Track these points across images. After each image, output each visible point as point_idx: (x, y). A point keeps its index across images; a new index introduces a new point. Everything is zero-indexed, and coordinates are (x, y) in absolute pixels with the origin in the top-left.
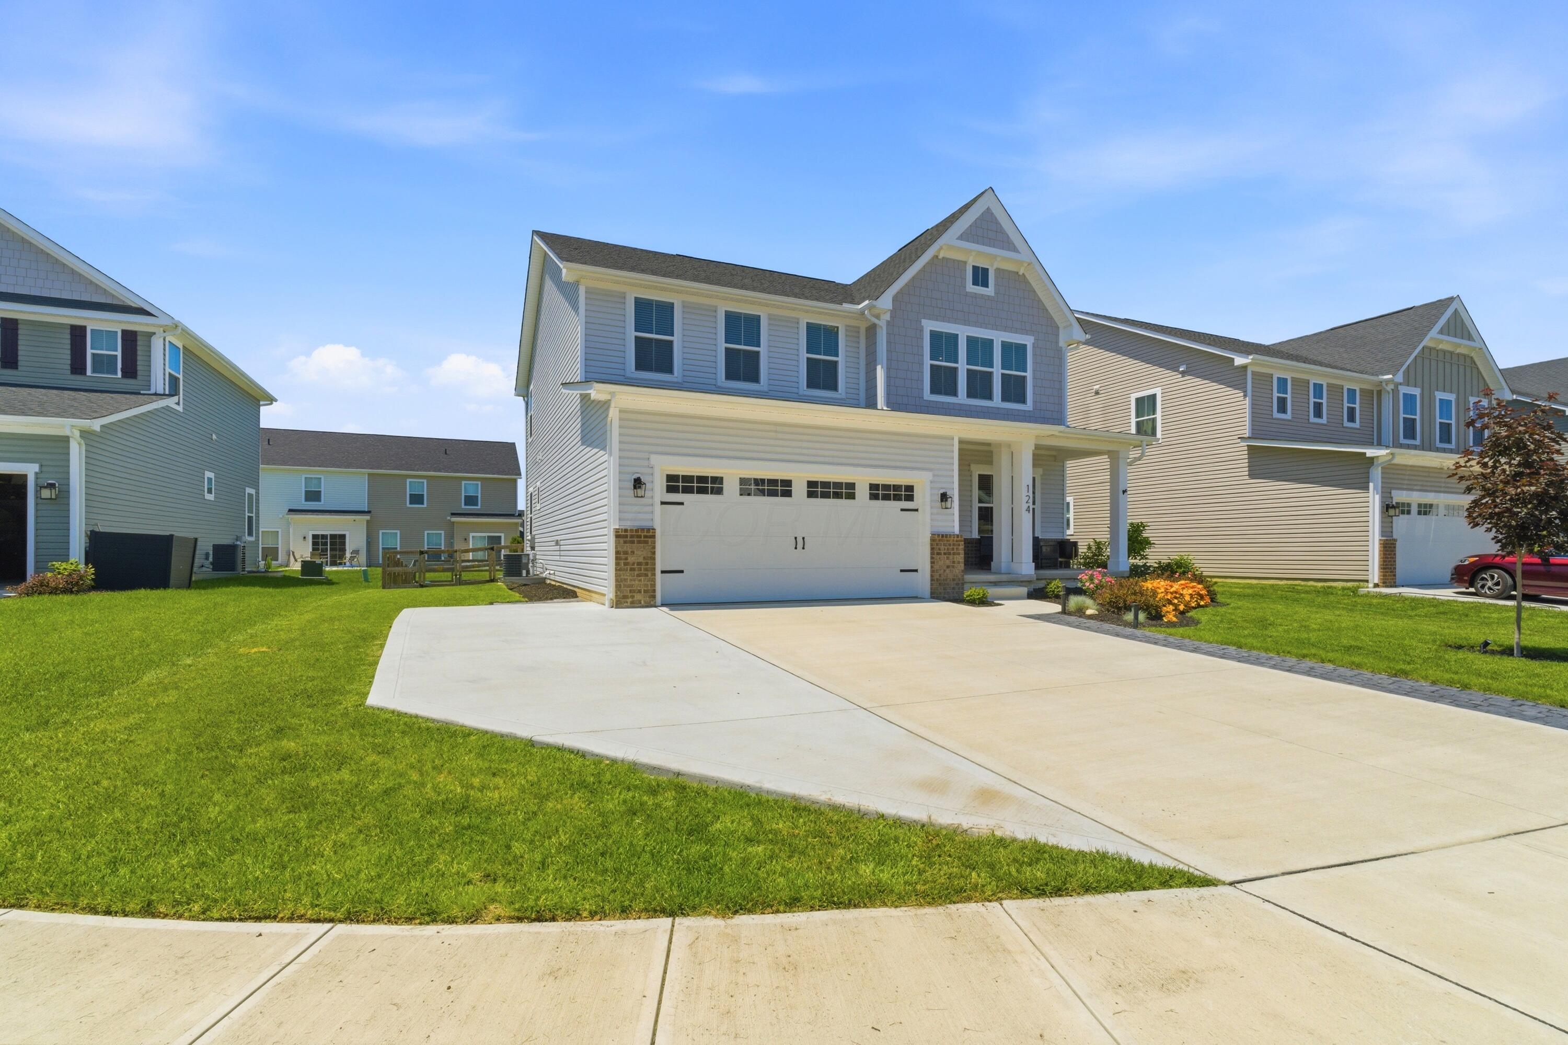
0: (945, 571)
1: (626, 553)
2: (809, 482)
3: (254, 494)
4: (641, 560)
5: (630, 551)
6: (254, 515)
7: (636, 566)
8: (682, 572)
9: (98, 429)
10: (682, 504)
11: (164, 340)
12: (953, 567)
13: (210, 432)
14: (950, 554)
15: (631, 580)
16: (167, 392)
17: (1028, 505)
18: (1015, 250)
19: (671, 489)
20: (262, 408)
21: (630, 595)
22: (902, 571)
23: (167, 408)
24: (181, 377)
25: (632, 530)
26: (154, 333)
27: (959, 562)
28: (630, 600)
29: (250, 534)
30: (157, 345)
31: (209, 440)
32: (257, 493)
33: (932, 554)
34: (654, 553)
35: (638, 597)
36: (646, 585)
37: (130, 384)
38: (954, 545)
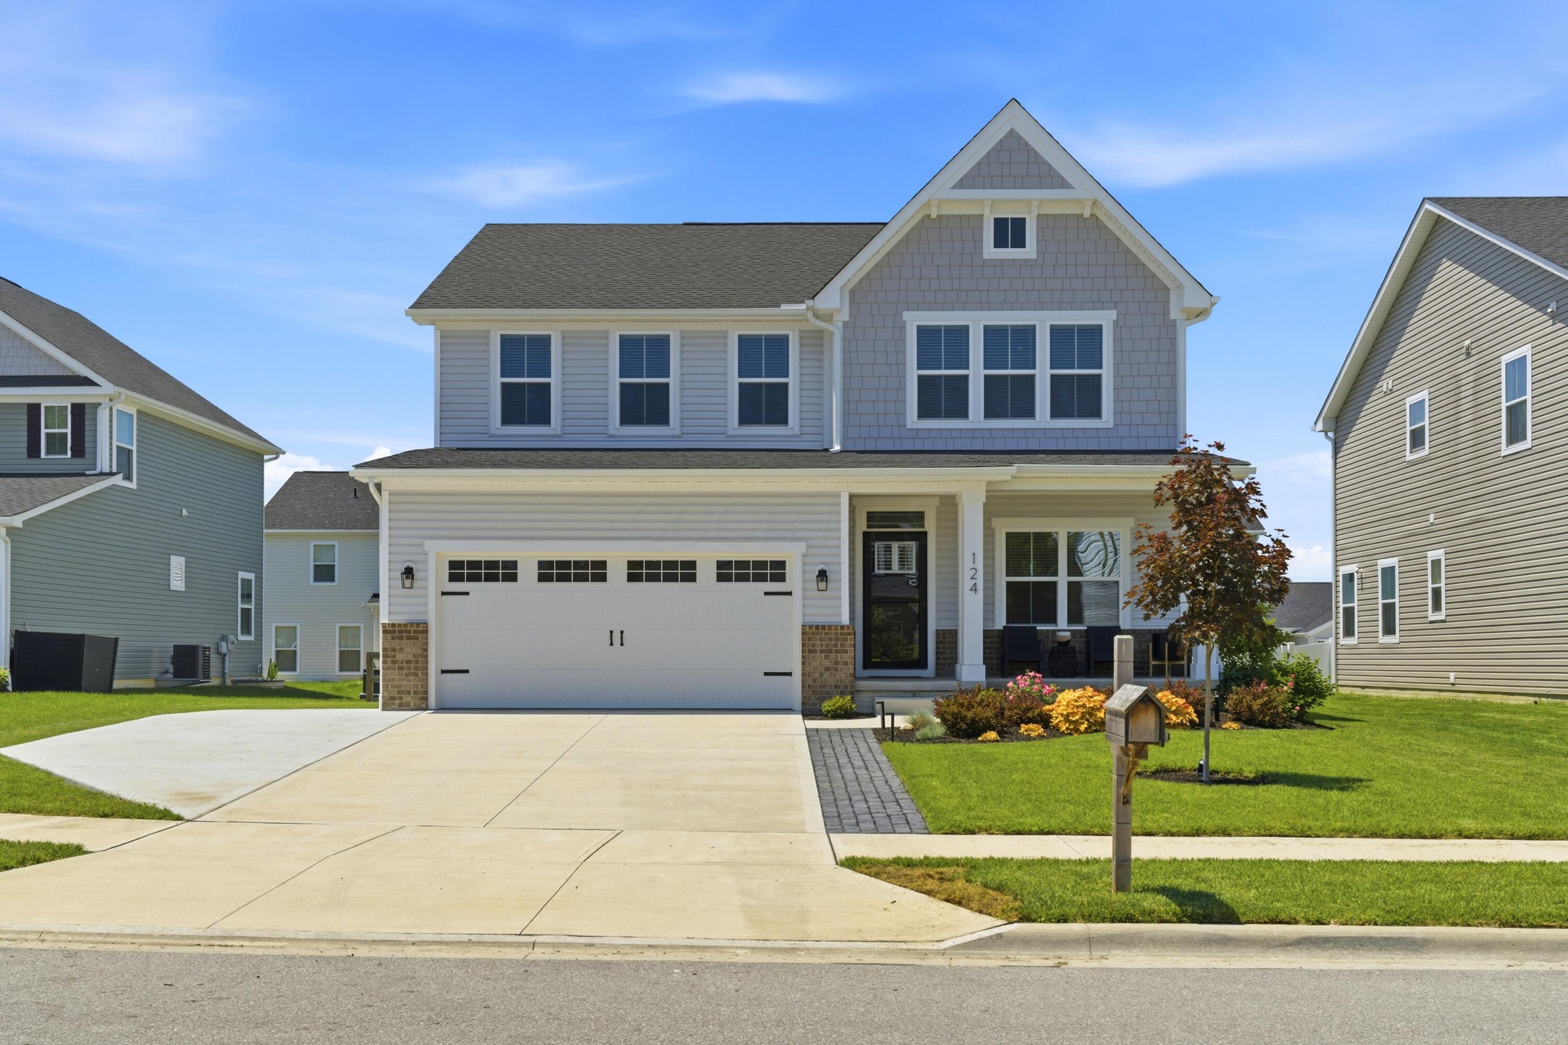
0: (821, 675)
1: (394, 650)
2: (629, 562)
3: (253, 579)
4: (410, 657)
5: (398, 647)
6: (252, 607)
7: (404, 665)
8: (467, 671)
9: (20, 525)
10: (467, 594)
11: (111, 409)
12: (836, 669)
13: (179, 508)
14: (831, 651)
15: (399, 680)
16: (114, 470)
17: (973, 582)
18: (1064, 184)
19: (453, 578)
20: (266, 465)
21: (398, 696)
22: (766, 674)
23: (114, 487)
24: (134, 448)
25: (399, 625)
26: (100, 404)
27: (846, 663)
28: (397, 702)
29: (246, 629)
30: (103, 416)
31: (179, 518)
32: (259, 578)
33: (803, 651)
34: (426, 650)
35: (407, 699)
36: (416, 686)
37: (79, 464)
38: (837, 639)
